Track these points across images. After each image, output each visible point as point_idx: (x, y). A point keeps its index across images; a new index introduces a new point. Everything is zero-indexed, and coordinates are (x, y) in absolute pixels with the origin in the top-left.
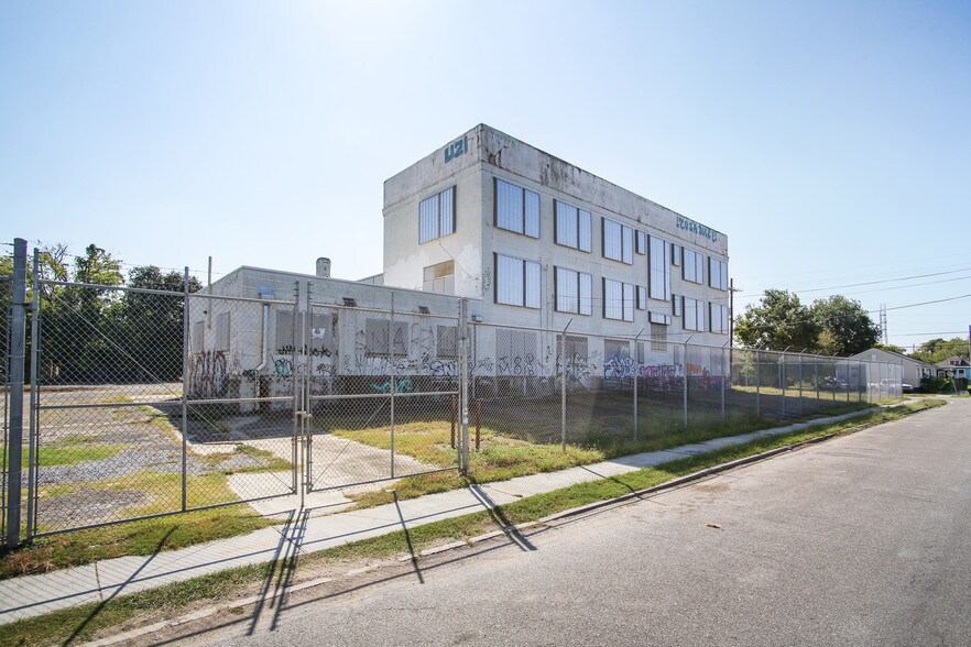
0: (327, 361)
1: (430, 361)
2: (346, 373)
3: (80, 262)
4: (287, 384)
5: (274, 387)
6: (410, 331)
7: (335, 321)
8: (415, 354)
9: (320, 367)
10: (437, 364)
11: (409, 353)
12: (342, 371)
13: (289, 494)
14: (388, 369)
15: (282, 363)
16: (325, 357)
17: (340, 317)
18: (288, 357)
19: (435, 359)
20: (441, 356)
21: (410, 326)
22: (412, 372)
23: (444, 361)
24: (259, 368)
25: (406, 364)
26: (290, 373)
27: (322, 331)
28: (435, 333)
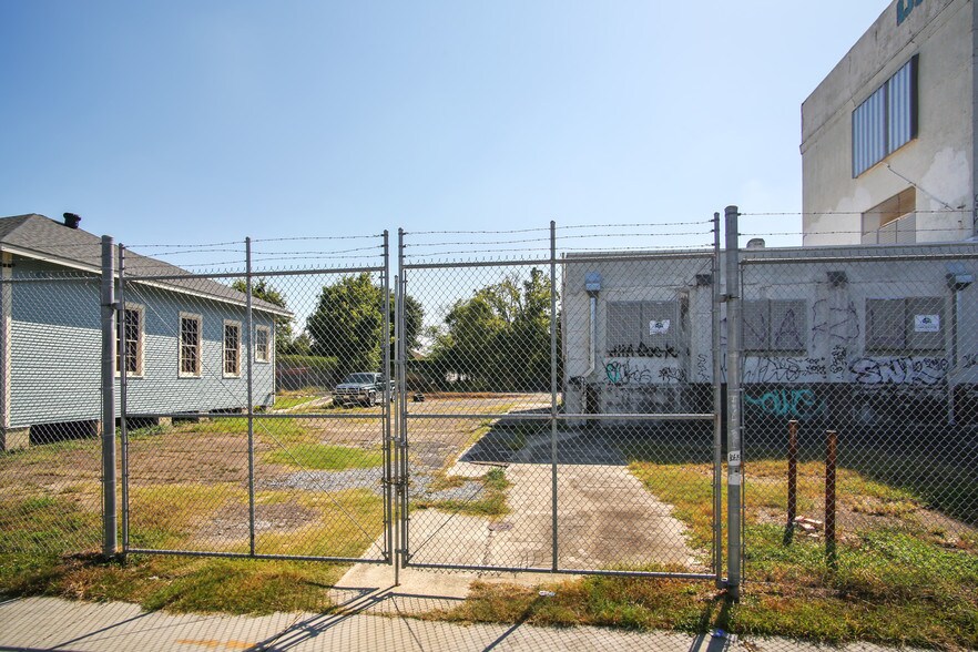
0: (673, 364)
1: (850, 359)
2: (700, 379)
3: (527, 285)
4: (621, 393)
5: (604, 397)
6: (810, 313)
7: (685, 309)
8: (820, 349)
9: (664, 372)
10: (865, 364)
11: (809, 348)
12: (695, 377)
13: (378, 562)
14: (770, 373)
15: (615, 368)
16: (671, 358)
17: (692, 302)
18: (622, 360)
19: (860, 354)
20: (874, 349)
21: (810, 305)
22: (817, 378)
23: (879, 359)
24: (586, 375)
25: (803, 365)
26: (625, 380)
27: (666, 324)
28: (862, 313)
